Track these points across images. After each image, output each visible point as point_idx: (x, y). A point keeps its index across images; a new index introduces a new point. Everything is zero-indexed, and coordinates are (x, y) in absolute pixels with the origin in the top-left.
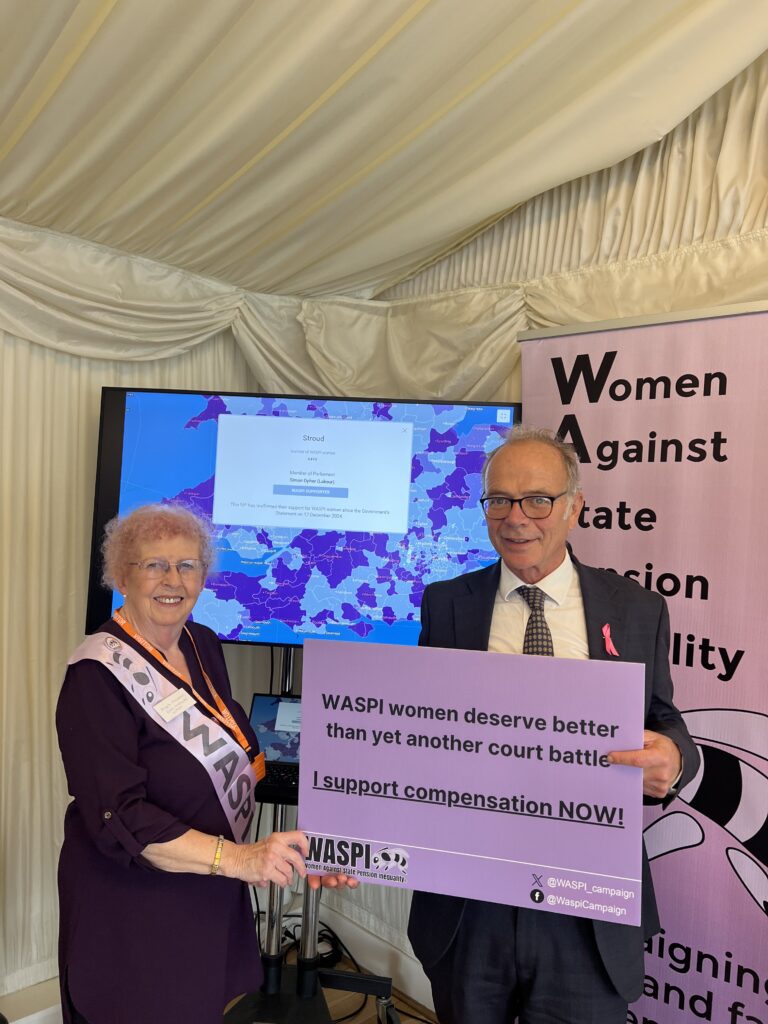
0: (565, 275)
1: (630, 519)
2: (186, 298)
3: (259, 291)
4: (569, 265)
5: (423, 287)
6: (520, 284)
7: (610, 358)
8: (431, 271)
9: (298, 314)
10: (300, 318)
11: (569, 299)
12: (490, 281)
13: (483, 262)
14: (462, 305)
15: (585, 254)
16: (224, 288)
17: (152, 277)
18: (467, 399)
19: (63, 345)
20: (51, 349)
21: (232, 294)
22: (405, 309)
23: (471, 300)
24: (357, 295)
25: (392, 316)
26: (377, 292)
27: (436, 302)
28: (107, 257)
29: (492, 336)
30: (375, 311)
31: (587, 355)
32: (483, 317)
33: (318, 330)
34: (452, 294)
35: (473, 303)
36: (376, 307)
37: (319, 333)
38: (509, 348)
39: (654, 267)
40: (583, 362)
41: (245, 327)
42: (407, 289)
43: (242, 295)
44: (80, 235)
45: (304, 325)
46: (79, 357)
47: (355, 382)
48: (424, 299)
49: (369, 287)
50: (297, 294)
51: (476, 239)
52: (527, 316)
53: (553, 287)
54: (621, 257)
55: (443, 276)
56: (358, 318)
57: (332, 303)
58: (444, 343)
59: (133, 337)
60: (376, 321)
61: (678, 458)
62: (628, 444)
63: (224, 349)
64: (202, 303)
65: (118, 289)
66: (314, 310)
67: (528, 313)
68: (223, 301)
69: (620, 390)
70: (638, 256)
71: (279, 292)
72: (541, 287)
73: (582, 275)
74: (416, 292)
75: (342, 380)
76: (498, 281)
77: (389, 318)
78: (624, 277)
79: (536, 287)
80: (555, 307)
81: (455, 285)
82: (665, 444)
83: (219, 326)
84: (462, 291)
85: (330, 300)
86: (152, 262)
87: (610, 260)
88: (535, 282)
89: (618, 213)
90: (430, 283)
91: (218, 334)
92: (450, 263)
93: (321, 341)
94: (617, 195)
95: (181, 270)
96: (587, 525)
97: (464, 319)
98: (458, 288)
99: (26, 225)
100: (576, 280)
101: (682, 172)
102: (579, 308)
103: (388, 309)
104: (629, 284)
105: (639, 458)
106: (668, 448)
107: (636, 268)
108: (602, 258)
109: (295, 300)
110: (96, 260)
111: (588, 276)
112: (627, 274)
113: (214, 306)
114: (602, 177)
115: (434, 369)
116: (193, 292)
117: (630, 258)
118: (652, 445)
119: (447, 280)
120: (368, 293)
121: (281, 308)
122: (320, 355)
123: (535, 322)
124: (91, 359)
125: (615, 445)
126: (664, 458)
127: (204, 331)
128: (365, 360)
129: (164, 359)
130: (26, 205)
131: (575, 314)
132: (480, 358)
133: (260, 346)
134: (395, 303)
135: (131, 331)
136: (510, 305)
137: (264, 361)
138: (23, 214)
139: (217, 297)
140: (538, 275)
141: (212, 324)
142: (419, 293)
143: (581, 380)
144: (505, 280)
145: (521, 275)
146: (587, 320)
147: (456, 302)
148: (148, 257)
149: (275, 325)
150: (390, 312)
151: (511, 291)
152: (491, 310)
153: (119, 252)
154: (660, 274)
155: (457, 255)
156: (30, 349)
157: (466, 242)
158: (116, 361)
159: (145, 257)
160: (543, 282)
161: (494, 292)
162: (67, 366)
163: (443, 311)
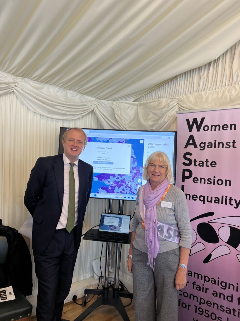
0: (189, 95)
1: (209, 164)
2: (83, 102)
3: (101, 99)
4: (191, 92)
5: (148, 98)
6: (176, 98)
7: (203, 119)
8: (150, 93)
9: (112, 106)
10: (113, 107)
11: (191, 102)
12: (168, 96)
13: (166, 90)
14: (160, 103)
15: (195, 89)
16: (92, 99)
17: (73, 96)
18: (161, 130)
19: (49, 116)
20: (46, 116)
21: (94, 100)
22: (143, 104)
23: (162, 102)
24: (129, 100)
25: (139, 106)
26: (135, 99)
27: (152, 102)
28: (61, 91)
29: (169, 112)
30: (133, 105)
31: (196, 118)
32: (166, 107)
34: (157, 100)
36: (135, 104)
37: (118, 111)
38: (173, 115)
39: (215, 93)
40: (195, 120)
41: (97, 109)
42: (143, 99)
43: (97, 101)
44: (54, 85)
45: (114, 109)
46: (53, 119)
47: (129, 125)
48: (149, 101)
49: (133, 98)
50: (112, 100)
51: (163, 85)
52: (179, 107)
53: (186, 98)
54: (205, 90)
56: (129, 107)
57: (122, 103)
58: (155, 114)
59: (68, 113)
60: (135, 107)
61: (223, 147)
62: (208, 143)
63: (91, 116)
64: (86, 103)
65: (64, 100)
66: (117, 105)
67: (179, 106)
69: (206, 128)
70: (210, 90)
72: (182, 99)
75: (125, 124)
76: (170, 97)
77: (138, 107)
78: (206, 96)
79: (181, 98)
80: (187, 104)
82: (219, 143)
83: (91, 109)
84: (160, 99)
86: (73, 92)
87: (202, 91)
88: (181, 97)
89: (204, 78)
90: (150, 97)
91: (90, 112)
92: (156, 91)
93: (119, 113)
94: (204, 73)
95: (80, 94)
96: (197, 166)
97: (161, 107)
98: (158, 98)
99: (40, 83)
100: (192, 96)
102: (193, 104)
103: (138, 104)
104: (207, 98)
105: (211, 147)
106: (220, 144)
107: (210, 93)
108: (200, 91)
109: (111, 102)
110: (58, 92)
111: (196, 95)
113: (89, 104)
114: (200, 68)
115: (152, 121)
116: (84, 100)
117: (208, 91)
118: (215, 143)
119: (155, 96)
120: (132, 100)
121: (107, 104)
122: (119, 117)
123: (181, 108)
124: (56, 119)
125: (204, 143)
126: (219, 147)
127: (86, 111)
128: (131, 119)
129: (76, 119)
130: (41, 78)
131: (192, 106)
132: (165, 118)
133: (102, 115)
134: (140, 103)
135: (67, 111)
136: (173, 104)
137: (103, 119)
138: (40, 80)
139: (90, 101)
140: (181, 95)
141: (89, 109)
142: (147, 100)
143: (195, 125)
144: (172, 96)
145: (177, 95)
146: (196, 108)
147: (158, 102)
148: (72, 90)
149: (106, 109)
150: (138, 105)
151: (174, 99)
152: (168, 105)
153: (64, 89)
154: (216, 95)
155: (158, 89)
156: (41, 117)
157: (161, 86)
158: (63, 120)
159: (71, 91)
160: (183, 97)
161: (169, 100)
162: (50, 121)
163: (154, 105)
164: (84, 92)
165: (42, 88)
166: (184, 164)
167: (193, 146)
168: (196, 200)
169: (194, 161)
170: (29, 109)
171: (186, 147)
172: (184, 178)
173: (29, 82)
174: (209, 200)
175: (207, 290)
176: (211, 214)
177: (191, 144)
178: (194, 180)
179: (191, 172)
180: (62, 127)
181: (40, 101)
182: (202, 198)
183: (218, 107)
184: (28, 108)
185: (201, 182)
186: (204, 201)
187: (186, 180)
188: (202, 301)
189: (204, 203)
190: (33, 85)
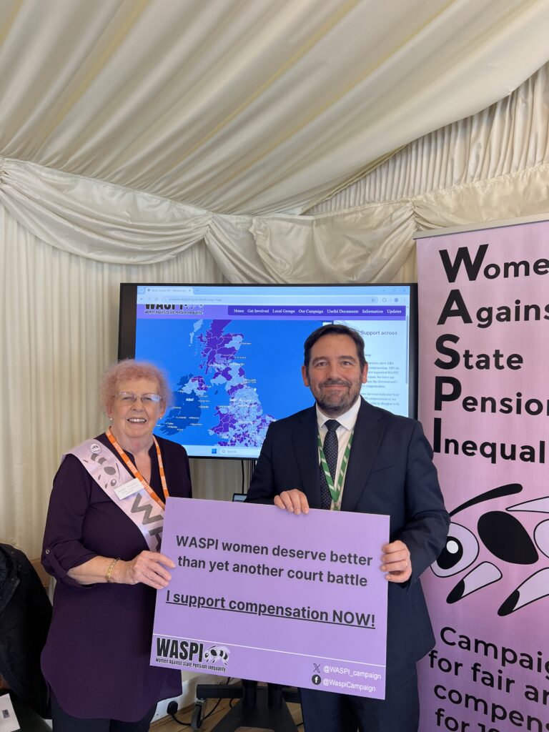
0: (442, 192)
1: (503, 361)
2: (173, 219)
3: (222, 213)
4: (445, 184)
5: (338, 204)
6: (409, 199)
7: (483, 249)
8: (344, 193)
9: (250, 227)
10: (251, 230)
11: (446, 208)
12: (387, 198)
13: (383, 184)
14: (367, 217)
15: (456, 176)
16: (199, 212)
17: (149, 206)
18: (373, 282)
19: (91, 255)
20: (83, 257)
21: (205, 215)
22: (325, 221)
23: (374, 211)
24: (291, 212)
25: (316, 226)
26: (305, 210)
27: (348, 214)
28: (120, 193)
29: (391, 237)
30: (303, 223)
31: (466, 248)
32: (384, 223)
33: (264, 238)
34: (359, 208)
35: (376, 213)
36: (304, 220)
37: (266, 240)
39: (508, 183)
40: (463, 253)
41: (214, 238)
42: (326, 207)
43: (211, 216)
44: (100, 178)
45: (255, 235)
46: (102, 262)
47: (293, 272)
48: (339, 213)
49: (299, 206)
50: (248, 213)
51: (375, 169)
52: (416, 222)
53: (433, 200)
54: (483, 177)
55: (352, 196)
56: (292, 228)
57: (273, 219)
58: (356, 242)
59: (139, 248)
60: (305, 230)
61: (538, 317)
62: (499, 309)
63: (199, 251)
64: (186, 222)
65: (128, 215)
66: (261, 224)
67: (417, 219)
68: (198, 220)
69: (492, 271)
70: (496, 174)
71: (235, 213)
72: (425, 201)
73: (455, 191)
74: (333, 208)
75: (283, 272)
76: (393, 197)
77: (314, 228)
78: (486, 191)
79: (422, 201)
80: (437, 215)
81: (361, 202)
82: (527, 308)
83: (197, 237)
84: (367, 206)
85: (271, 217)
86: (150, 195)
87: (475, 179)
88: (420, 197)
89: (479, 146)
90: (343, 203)
91: (194, 245)
92: (357, 187)
93: (267, 245)
94: (478, 134)
95: (169, 200)
96: (471, 367)
97: (371, 225)
98: (364, 203)
99: (66, 173)
100: (451, 194)
101: (525, 116)
102: (452, 214)
103: (312, 221)
104: (489, 196)
105: (508, 319)
106: (530, 311)
107: (494, 184)
108: (469, 179)
109: (247, 218)
110: (112, 195)
111: (459, 191)
112: (488, 189)
113: (193, 224)
114: (466, 122)
115: (349, 261)
116: (177, 215)
117: (489, 177)
118: (518, 309)
119: (355, 199)
120: (299, 211)
121: (237, 224)
122: (266, 255)
123: (422, 225)
124: (111, 264)
125: (490, 310)
126: (527, 318)
127: (185, 242)
128: (298, 258)
129: (159, 263)
130: (68, 160)
131: (451, 218)
132: (383, 252)
133: (225, 251)
134: (318, 217)
135: (138, 243)
136: (402, 215)
137: (227, 261)
139: (194, 218)
140: (422, 192)
141: (191, 237)
142: (335, 209)
143: (462, 265)
144: (398, 197)
145: (410, 193)
146: (463, 223)
147: (363, 214)
148: (147, 192)
149: (234, 236)
150: (315, 223)
151: (403, 204)
152: (389, 219)
153: (128, 189)
154: (512, 188)
155: (362, 182)
156: (70, 261)
157: (368, 173)
158: (127, 265)
159: (145, 192)
160: (426, 197)
161: (391, 206)
162: (94, 269)
163: (353, 221)
164: (178, 194)
165: (70, 187)
166: (440, 364)
167: (460, 318)
168: (473, 454)
169: (464, 356)
170: (40, 240)
171: (442, 321)
172: (440, 399)
173: (38, 172)
174: (508, 453)
175: (512, 685)
176: (515, 488)
177: (455, 313)
178: (465, 404)
179: (456, 384)
180: (125, 281)
182: (488, 450)
183: (517, 216)
184: (36, 238)
185: (483, 409)
186: (493, 456)
187: (444, 403)
188: (499, 712)
189: (494, 461)
190: (48, 178)
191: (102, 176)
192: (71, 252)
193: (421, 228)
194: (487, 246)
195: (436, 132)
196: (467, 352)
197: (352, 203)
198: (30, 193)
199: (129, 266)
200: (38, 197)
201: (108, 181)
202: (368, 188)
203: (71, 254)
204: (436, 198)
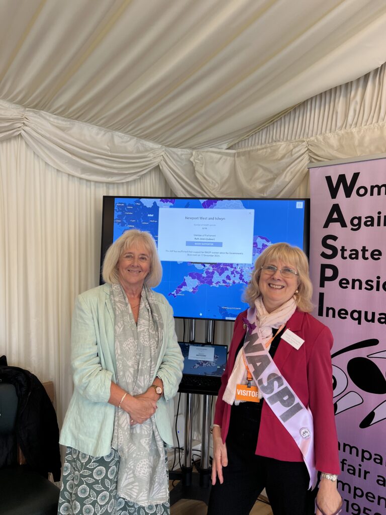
0: (328, 134)
1: (368, 254)
2: (139, 152)
3: (172, 147)
4: (331, 129)
5: (253, 142)
6: (305, 140)
7: (356, 176)
8: (258, 134)
9: (190, 157)
10: (192, 159)
11: (331, 147)
12: (289, 138)
13: (286, 129)
14: (274, 151)
15: (339, 124)
16: (156, 146)
17: (123, 142)
18: (279, 197)
19: (83, 176)
20: (77, 177)
21: (160, 149)
22: (244, 153)
23: (279, 148)
24: (220, 147)
25: (237, 157)
26: (229, 146)
27: (260, 149)
28: (103, 132)
29: (291, 166)
30: (227, 154)
31: (344, 175)
32: (287, 156)
33: (200, 165)
34: (268, 145)
35: (281, 148)
36: (229, 153)
37: (202, 167)
38: (300, 171)
39: (376, 130)
40: (342, 178)
41: (166, 166)
42: (245, 145)
43: (164, 149)
44: (90, 123)
45: (194, 163)
46: (90, 181)
47: (220, 189)
48: (254, 148)
49: (225, 143)
50: (190, 148)
51: (281, 118)
52: (309, 155)
53: (322, 140)
54: (358, 125)
55: (264, 136)
56: (220, 158)
57: (207, 152)
58: (265, 169)
59: (115, 171)
60: (230, 160)
62: (366, 218)
63: (155, 176)
64: (146, 154)
65: (108, 148)
66: (199, 156)
67: (310, 154)
68: (156, 152)
69: (362, 191)
70: (368, 124)
71: (181, 147)
72: (316, 141)
73: (338, 134)
74: (250, 145)
75: (214, 189)
76: (293, 138)
78: (360, 135)
79: (313, 141)
80: (324, 151)
81: (270, 141)
83: (154, 164)
84: (274, 144)
85: (206, 150)
86: (123, 134)
87: (352, 127)
88: (312, 138)
89: (356, 103)
90: (257, 140)
91: (152, 170)
92: (267, 130)
93: (203, 170)
94: (356, 95)
95: (136, 138)
96: (346, 258)
97: (277, 157)
98: (272, 142)
99: (66, 119)
100: (334, 137)
102: (336, 150)
103: (235, 153)
104: (363, 138)
105: (372, 225)
107: (366, 130)
108: (348, 126)
109: (189, 151)
110: (98, 134)
111: (341, 135)
113: (151, 155)
114: (348, 86)
115: (261, 183)
116: (141, 148)
117: (363, 125)
118: (379, 218)
119: (266, 139)
120: (225, 146)
121: (182, 155)
122: (202, 177)
123: (313, 158)
124: (96, 182)
125: (359, 219)
127: (146, 168)
128: (224, 179)
129: (128, 182)
131: (335, 154)
132: (285, 177)
133: (173, 174)
134: (239, 151)
135: (114, 168)
136: (300, 150)
137: (176, 181)
138: (66, 114)
139: (153, 150)
140: (314, 135)
141: (151, 164)
142: (251, 145)
143: (341, 187)
144: (297, 138)
145: (305, 135)
147: (271, 149)
148: (122, 132)
149: (179, 163)
150: (236, 154)
151: (300, 143)
152: (290, 153)
153: (108, 130)
154: (379, 133)
155: (271, 126)
156: (69, 178)
157: (276, 120)
159: (120, 132)
160: (317, 138)
161: (291, 144)
162: (85, 186)
163: (264, 154)
164: (143, 134)
165: (70, 129)
166: (324, 255)
167: (338, 224)
168: (345, 318)
169: (341, 250)
170: (48, 165)
171: (326, 226)
172: (324, 279)
173: (48, 118)
174: (370, 317)
175: (368, 474)
176: (374, 342)
177: (335, 220)
178: (341, 283)
179: (335, 269)
180: (105, 195)
181: (67, 151)
182: (356, 315)
183: (382, 152)
184: (46, 163)
185: (353, 287)
186: (359, 319)
187: (326, 283)
188: (359, 492)
189: (359, 323)
190: (54, 122)
191: (91, 121)
192: (70, 174)
193: (313, 160)
194: (359, 173)
195: (325, 92)
196: (343, 247)
197: (263, 142)
198: (43, 133)
199: (108, 183)
200: (48, 135)
201: (96, 124)
202: (275, 132)
203: (69, 175)
204: (324, 139)
